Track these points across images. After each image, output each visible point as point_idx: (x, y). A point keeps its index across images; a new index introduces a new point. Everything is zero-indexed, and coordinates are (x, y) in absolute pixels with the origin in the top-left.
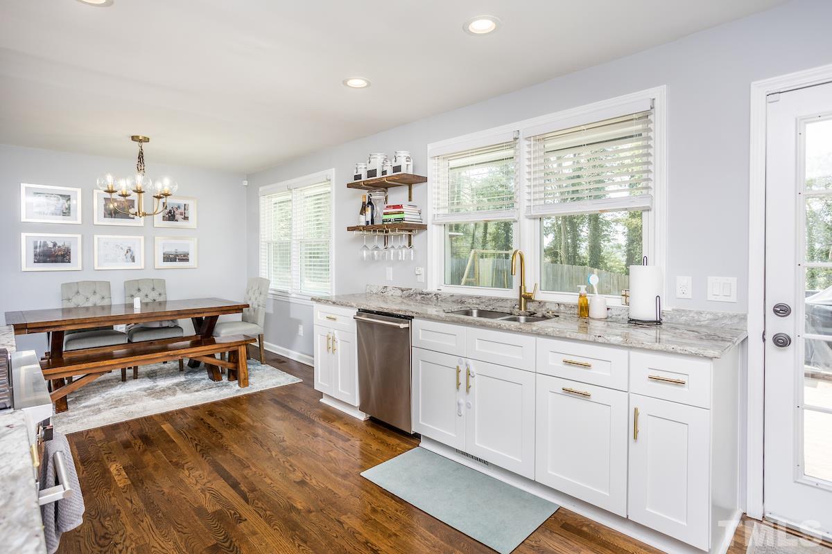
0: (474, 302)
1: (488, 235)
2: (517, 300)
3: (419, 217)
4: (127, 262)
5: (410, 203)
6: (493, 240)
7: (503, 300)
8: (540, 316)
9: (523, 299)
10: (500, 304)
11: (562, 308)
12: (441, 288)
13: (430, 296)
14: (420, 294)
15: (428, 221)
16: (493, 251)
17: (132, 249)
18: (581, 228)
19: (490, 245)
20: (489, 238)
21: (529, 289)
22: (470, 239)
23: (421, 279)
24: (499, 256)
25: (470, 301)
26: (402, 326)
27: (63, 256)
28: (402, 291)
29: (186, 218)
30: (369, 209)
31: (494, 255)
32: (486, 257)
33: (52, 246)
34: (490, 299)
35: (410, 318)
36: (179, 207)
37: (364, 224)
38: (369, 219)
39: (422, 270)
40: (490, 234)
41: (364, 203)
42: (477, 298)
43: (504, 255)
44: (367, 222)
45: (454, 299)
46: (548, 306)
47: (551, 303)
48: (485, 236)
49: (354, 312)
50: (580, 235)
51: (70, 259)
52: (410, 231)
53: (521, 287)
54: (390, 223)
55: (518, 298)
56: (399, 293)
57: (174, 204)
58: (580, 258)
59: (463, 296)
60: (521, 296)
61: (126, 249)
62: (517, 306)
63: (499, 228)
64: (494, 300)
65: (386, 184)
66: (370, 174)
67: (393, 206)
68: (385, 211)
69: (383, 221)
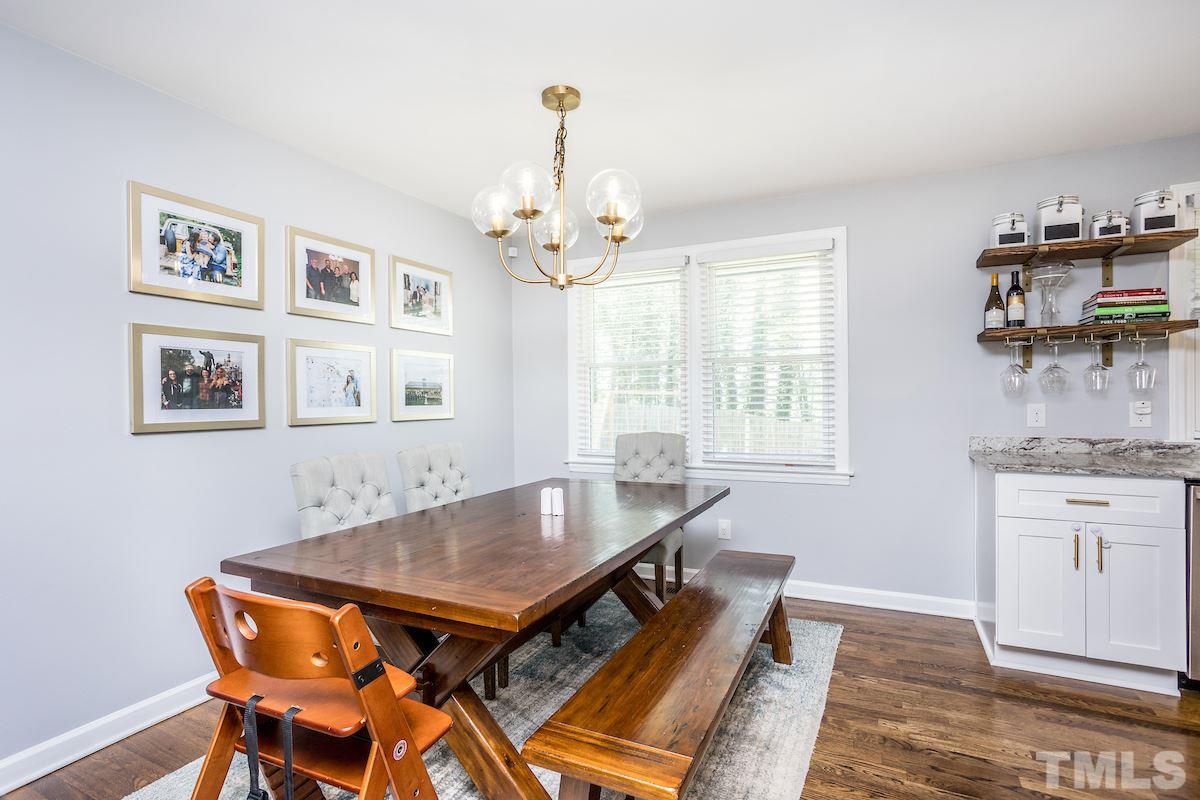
4: (348, 405)
17: (356, 376)
27: (226, 389)
29: (437, 313)
33: (202, 365)
36: (427, 288)
41: (995, 288)
51: (240, 397)
56: (1086, 448)
57: (420, 280)
61: (345, 374)
65: (1114, 250)
66: (1053, 232)
67: (1127, 291)
68: (1100, 300)
69: (1097, 318)
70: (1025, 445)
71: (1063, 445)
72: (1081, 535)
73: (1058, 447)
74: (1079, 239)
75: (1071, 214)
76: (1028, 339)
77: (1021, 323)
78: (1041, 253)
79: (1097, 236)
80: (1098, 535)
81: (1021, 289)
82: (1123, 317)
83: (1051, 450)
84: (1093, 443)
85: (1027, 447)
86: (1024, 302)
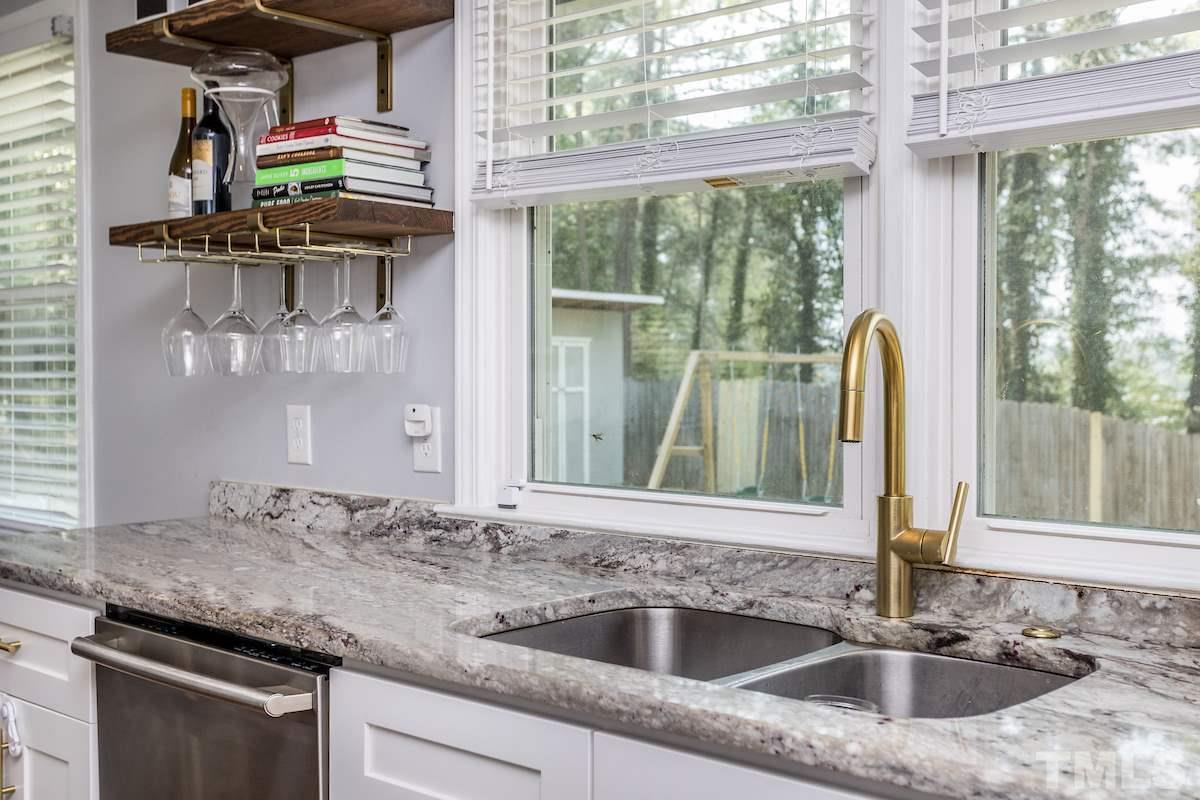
0: (661, 566)
1: (747, 309)
2: (861, 560)
3: (418, 179)
5: (384, 118)
6: (761, 323)
7: (793, 560)
8: (990, 652)
9: (894, 561)
10: (781, 579)
11: (1100, 609)
12: (515, 497)
13: (464, 535)
14: (423, 525)
15: (460, 195)
16: (760, 357)
18: (1042, 284)
19: (754, 338)
20: (749, 313)
21: (927, 514)
22: (688, 319)
23: (429, 457)
24: (782, 372)
25: (642, 559)
26: (277, 703)
28: (351, 508)
30: (207, 149)
31: (765, 367)
32: (740, 375)
34: (736, 557)
35: (321, 664)
37: (186, 212)
38: (206, 191)
39: (430, 417)
40: (752, 302)
41: (188, 122)
43: (797, 369)
44: (199, 206)
45: (568, 549)
46: (1023, 597)
47: (1040, 580)
48: (737, 311)
49: (81, 621)
50: (1038, 307)
52: (385, 240)
53: (883, 503)
54: (286, 202)
55: (869, 548)
56: (337, 518)
58: (1037, 379)
59: (608, 537)
60: (884, 544)
62: (866, 595)
63: (781, 285)
64: (754, 559)
68: (259, 149)
69: (255, 194)
71: (317, 510)
73: (310, 515)
82: (286, 193)
85: (273, 511)
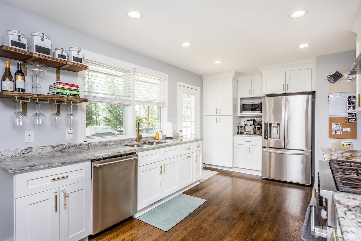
9: (138, 137)
42: (115, 141)
45: (100, 144)
56: (50, 149)
65: (64, 65)
66: (39, 49)
67: (67, 84)
68: (58, 86)
69: (57, 93)
70: (24, 152)
71: (42, 149)
72: (57, 194)
73: (40, 151)
74: (51, 56)
75: (47, 44)
76: (27, 99)
77: (23, 90)
78: (35, 57)
79: (57, 57)
80: (64, 192)
81: (22, 73)
82: (66, 94)
83: (36, 153)
84: (53, 147)
85: (25, 153)
86: (24, 80)
